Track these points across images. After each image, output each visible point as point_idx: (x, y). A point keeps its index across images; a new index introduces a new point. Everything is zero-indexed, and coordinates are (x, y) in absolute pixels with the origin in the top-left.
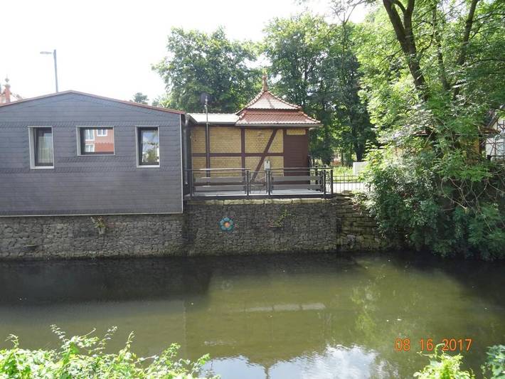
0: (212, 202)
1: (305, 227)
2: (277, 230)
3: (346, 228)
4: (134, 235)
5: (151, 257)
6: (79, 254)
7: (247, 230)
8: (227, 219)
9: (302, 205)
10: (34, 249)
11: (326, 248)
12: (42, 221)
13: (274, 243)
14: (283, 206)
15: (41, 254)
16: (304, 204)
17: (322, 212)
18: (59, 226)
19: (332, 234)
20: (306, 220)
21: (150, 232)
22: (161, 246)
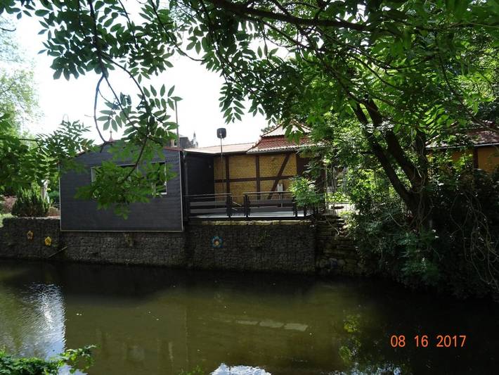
0: (206, 222)
1: (283, 247)
2: (258, 249)
3: (327, 251)
4: (153, 248)
5: (164, 267)
6: (120, 261)
7: (233, 248)
8: (217, 237)
9: (281, 226)
10: (95, 254)
11: (305, 269)
12: (100, 235)
13: (256, 261)
14: (263, 227)
15: (99, 259)
16: (282, 225)
17: (299, 234)
18: (109, 239)
19: (310, 256)
20: (285, 241)
21: (163, 247)
22: (170, 258)
